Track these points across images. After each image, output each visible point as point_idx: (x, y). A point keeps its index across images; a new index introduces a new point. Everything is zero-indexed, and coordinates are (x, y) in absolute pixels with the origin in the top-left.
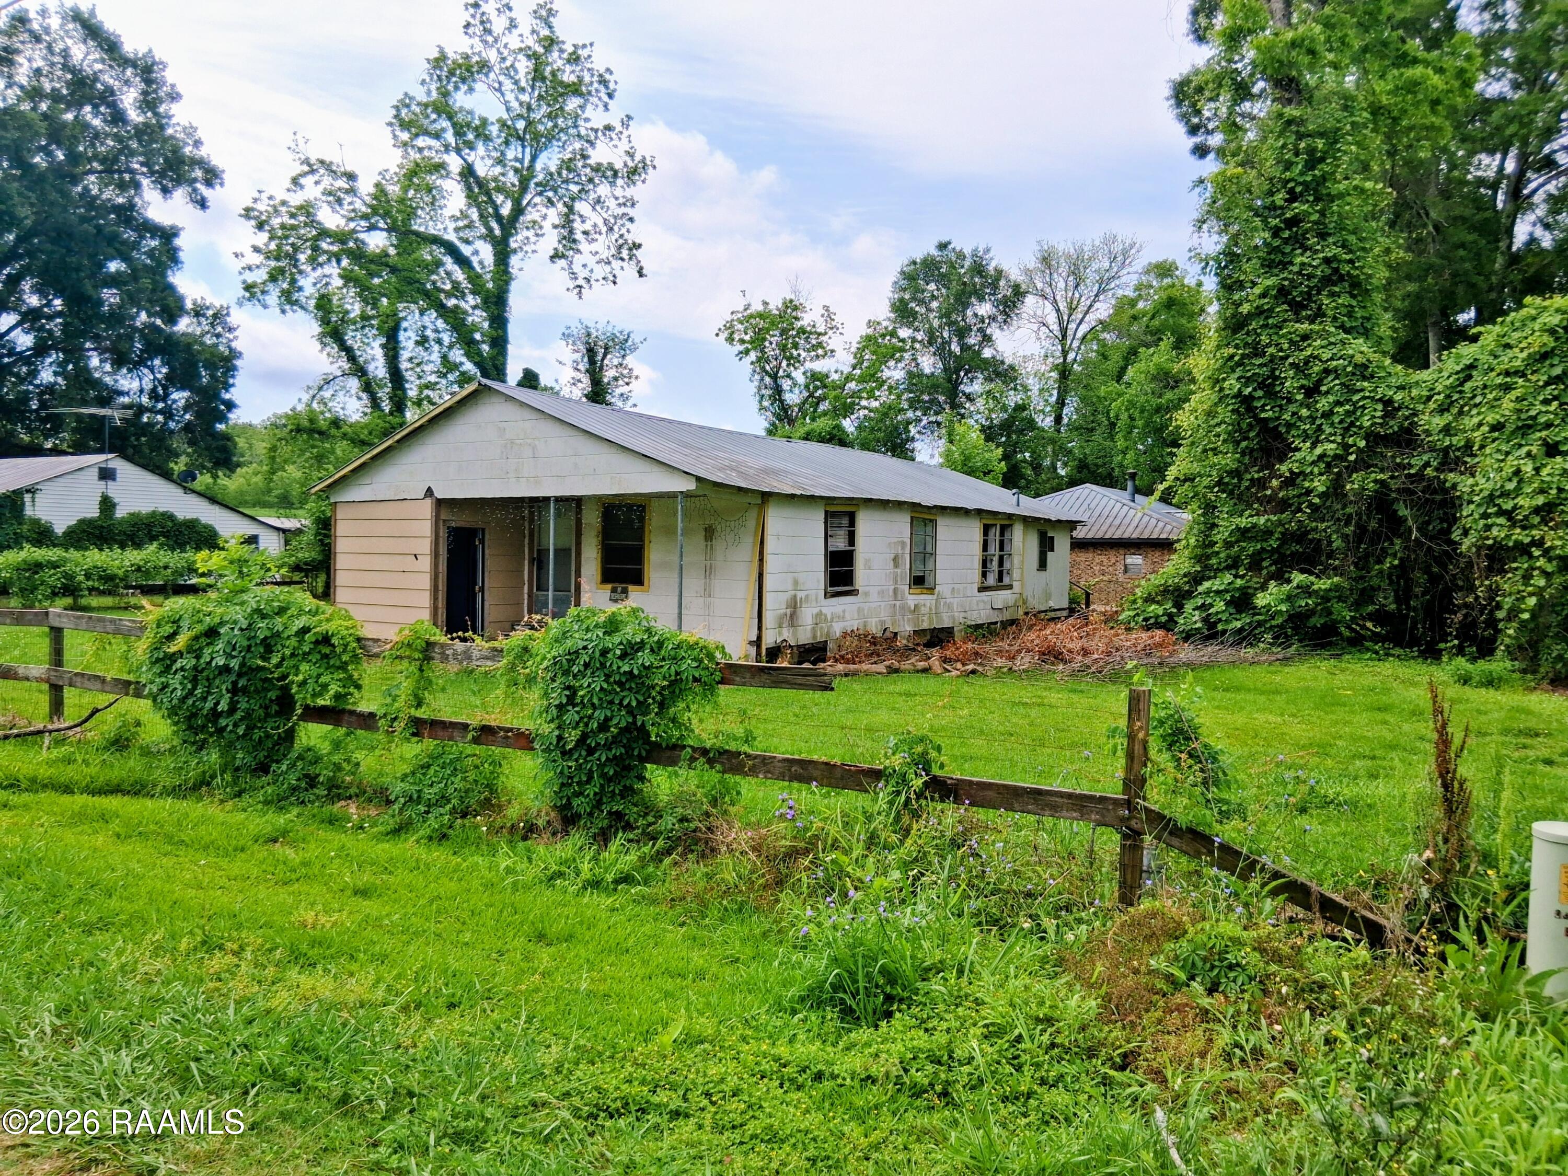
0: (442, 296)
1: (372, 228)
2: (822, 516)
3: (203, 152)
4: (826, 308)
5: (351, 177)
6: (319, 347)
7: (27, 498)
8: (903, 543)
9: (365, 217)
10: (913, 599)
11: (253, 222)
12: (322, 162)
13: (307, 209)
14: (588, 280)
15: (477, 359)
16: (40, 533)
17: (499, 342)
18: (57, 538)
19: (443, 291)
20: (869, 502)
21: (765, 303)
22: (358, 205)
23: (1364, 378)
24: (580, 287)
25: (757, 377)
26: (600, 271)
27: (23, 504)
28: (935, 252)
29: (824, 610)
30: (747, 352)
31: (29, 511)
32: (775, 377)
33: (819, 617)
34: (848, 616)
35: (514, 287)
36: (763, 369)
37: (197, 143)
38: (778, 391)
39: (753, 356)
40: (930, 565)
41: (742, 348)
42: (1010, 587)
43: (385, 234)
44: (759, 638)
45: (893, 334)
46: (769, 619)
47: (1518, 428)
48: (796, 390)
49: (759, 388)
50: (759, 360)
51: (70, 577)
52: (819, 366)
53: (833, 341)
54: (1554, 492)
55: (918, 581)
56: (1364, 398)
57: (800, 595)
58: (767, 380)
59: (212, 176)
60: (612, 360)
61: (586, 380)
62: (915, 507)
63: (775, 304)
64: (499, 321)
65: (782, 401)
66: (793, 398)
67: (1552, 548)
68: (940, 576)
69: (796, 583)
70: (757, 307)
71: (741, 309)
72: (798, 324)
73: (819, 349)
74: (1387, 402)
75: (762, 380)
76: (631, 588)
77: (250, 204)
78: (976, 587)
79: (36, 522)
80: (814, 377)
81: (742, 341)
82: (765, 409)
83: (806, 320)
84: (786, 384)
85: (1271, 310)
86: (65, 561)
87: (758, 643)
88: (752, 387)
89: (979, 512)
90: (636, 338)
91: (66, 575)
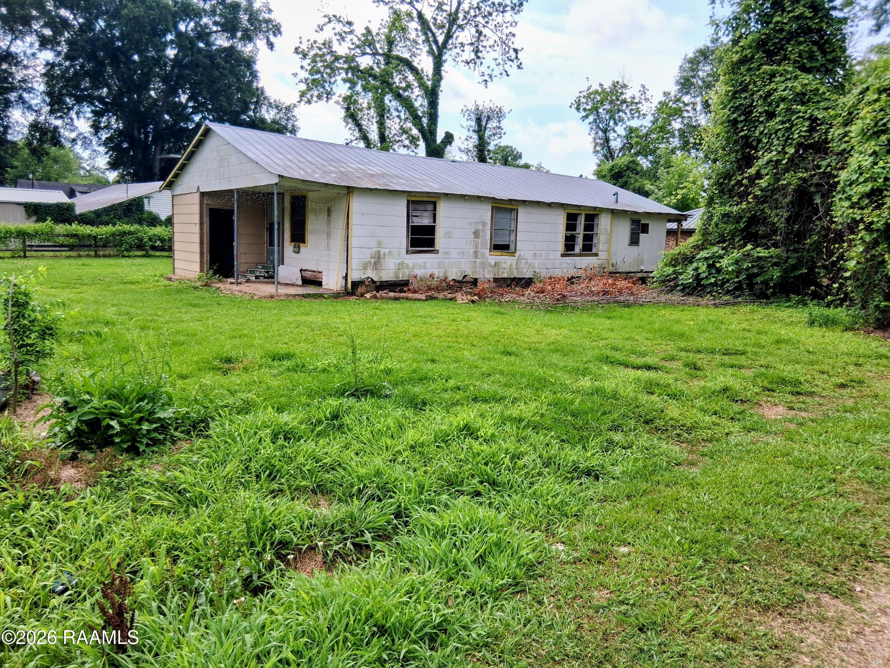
0: (401, 92)
1: (364, 54)
2: (405, 203)
3: (272, 16)
4: (643, 86)
5: (350, 23)
6: (345, 124)
7: (146, 201)
8: (484, 224)
9: (358, 47)
10: (494, 258)
11: (301, 56)
12: (335, 16)
13: (327, 44)
14: (491, 77)
15: (420, 127)
16: (153, 219)
17: (433, 117)
18: (161, 221)
19: (400, 88)
20: (447, 196)
21: (601, 85)
22: (355, 40)
23: (803, 103)
24: (486, 81)
25: (593, 132)
26: (497, 71)
27: (143, 204)
28: (709, 44)
29: (406, 261)
30: (587, 117)
31: (146, 208)
32: (605, 131)
33: (401, 266)
34: (428, 266)
35: (443, 83)
36: (598, 126)
37: (270, 11)
38: (607, 140)
39: (591, 118)
40: (513, 238)
41: (584, 114)
42: (596, 255)
43: (370, 57)
44: (347, 275)
45: (678, 100)
46: (354, 263)
47: (875, 133)
48: (619, 140)
49: (595, 139)
50: (595, 120)
51: (141, 240)
52: (635, 123)
53: (644, 108)
54: (881, 180)
55: (498, 247)
56: (798, 118)
57: (382, 251)
58: (600, 133)
59: (277, 30)
60: (493, 124)
61: (475, 136)
62: (493, 200)
63: (607, 85)
64: (433, 104)
65: (609, 147)
66: (616, 144)
67: (872, 223)
68: (520, 245)
69: (379, 244)
70: (596, 87)
71: (586, 89)
72: (623, 97)
73: (637, 113)
74: (813, 119)
75: (597, 133)
76: (301, 245)
77: (298, 45)
78: (559, 253)
79: (151, 213)
80: (631, 130)
81: (585, 110)
82: (597, 152)
83: (628, 95)
84: (612, 135)
85: (753, 57)
86: (139, 231)
87: (346, 278)
88: (590, 139)
89: (562, 206)
90: (505, 110)
91: (138, 239)
